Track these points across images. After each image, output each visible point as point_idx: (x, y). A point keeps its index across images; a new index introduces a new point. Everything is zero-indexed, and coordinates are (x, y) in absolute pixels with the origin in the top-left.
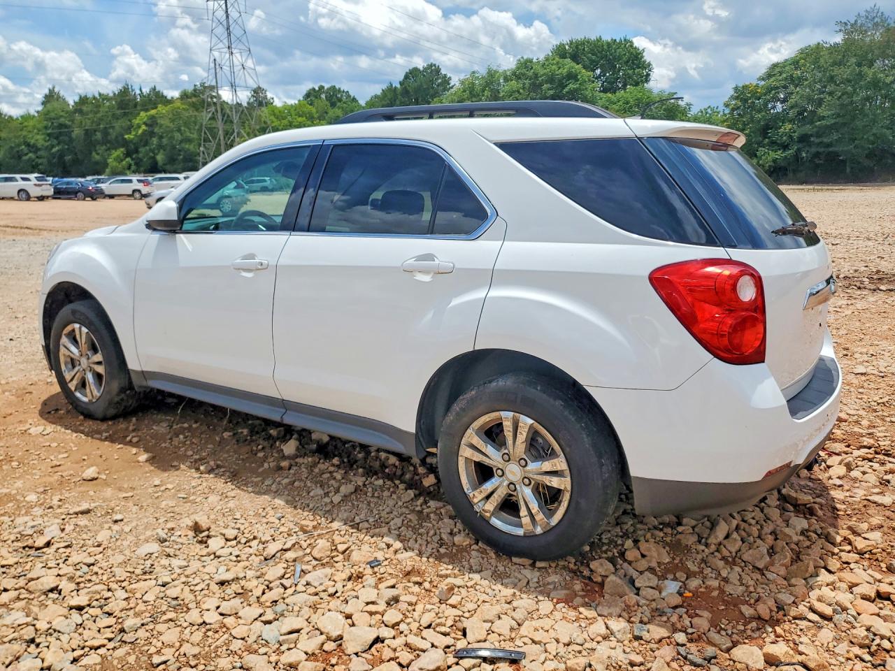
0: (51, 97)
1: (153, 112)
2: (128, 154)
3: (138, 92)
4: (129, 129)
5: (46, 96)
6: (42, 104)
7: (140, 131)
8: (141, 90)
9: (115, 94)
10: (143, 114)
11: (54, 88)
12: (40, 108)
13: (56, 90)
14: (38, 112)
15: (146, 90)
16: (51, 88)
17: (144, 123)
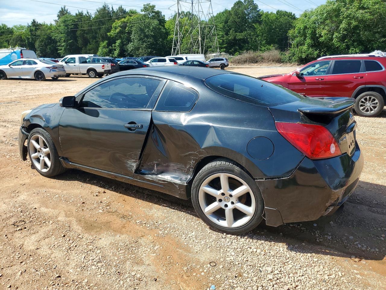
0: (63, 13)
1: (123, 20)
2: (109, 44)
3: (111, 9)
4: (109, 30)
5: (60, 11)
6: (58, 16)
7: (118, 30)
8: (113, 9)
9: (98, 11)
10: (117, 21)
11: (65, 7)
12: (57, 18)
13: (66, 8)
14: (56, 21)
15: (116, 8)
16: (63, 7)
17: (119, 26)
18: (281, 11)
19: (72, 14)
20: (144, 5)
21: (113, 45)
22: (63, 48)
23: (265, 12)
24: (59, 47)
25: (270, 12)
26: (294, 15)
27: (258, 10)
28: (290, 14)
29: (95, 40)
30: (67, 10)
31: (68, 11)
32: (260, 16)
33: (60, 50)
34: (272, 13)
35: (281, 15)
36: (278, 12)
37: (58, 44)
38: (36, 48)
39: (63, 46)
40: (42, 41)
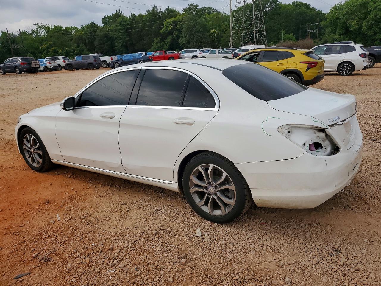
1: (173, 19)
2: (162, 40)
3: (159, 10)
7: (170, 28)
9: (148, 12)
10: (168, 20)
16: (118, 11)
17: (170, 24)
18: (296, 2)
19: (125, 15)
20: (189, 5)
21: (165, 40)
22: (121, 44)
23: (283, 3)
24: (115, 44)
25: (287, 4)
26: (309, 5)
27: (278, 3)
28: (305, 5)
29: (148, 37)
30: (121, 12)
31: (122, 14)
32: (280, 8)
33: (117, 46)
34: (289, 5)
35: (297, 6)
36: (294, 3)
37: (115, 41)
38: (95, 45)
39: (120, 43)
40: (101, 40)
